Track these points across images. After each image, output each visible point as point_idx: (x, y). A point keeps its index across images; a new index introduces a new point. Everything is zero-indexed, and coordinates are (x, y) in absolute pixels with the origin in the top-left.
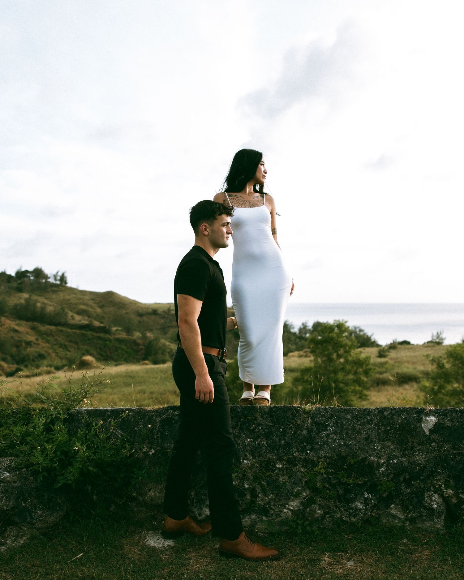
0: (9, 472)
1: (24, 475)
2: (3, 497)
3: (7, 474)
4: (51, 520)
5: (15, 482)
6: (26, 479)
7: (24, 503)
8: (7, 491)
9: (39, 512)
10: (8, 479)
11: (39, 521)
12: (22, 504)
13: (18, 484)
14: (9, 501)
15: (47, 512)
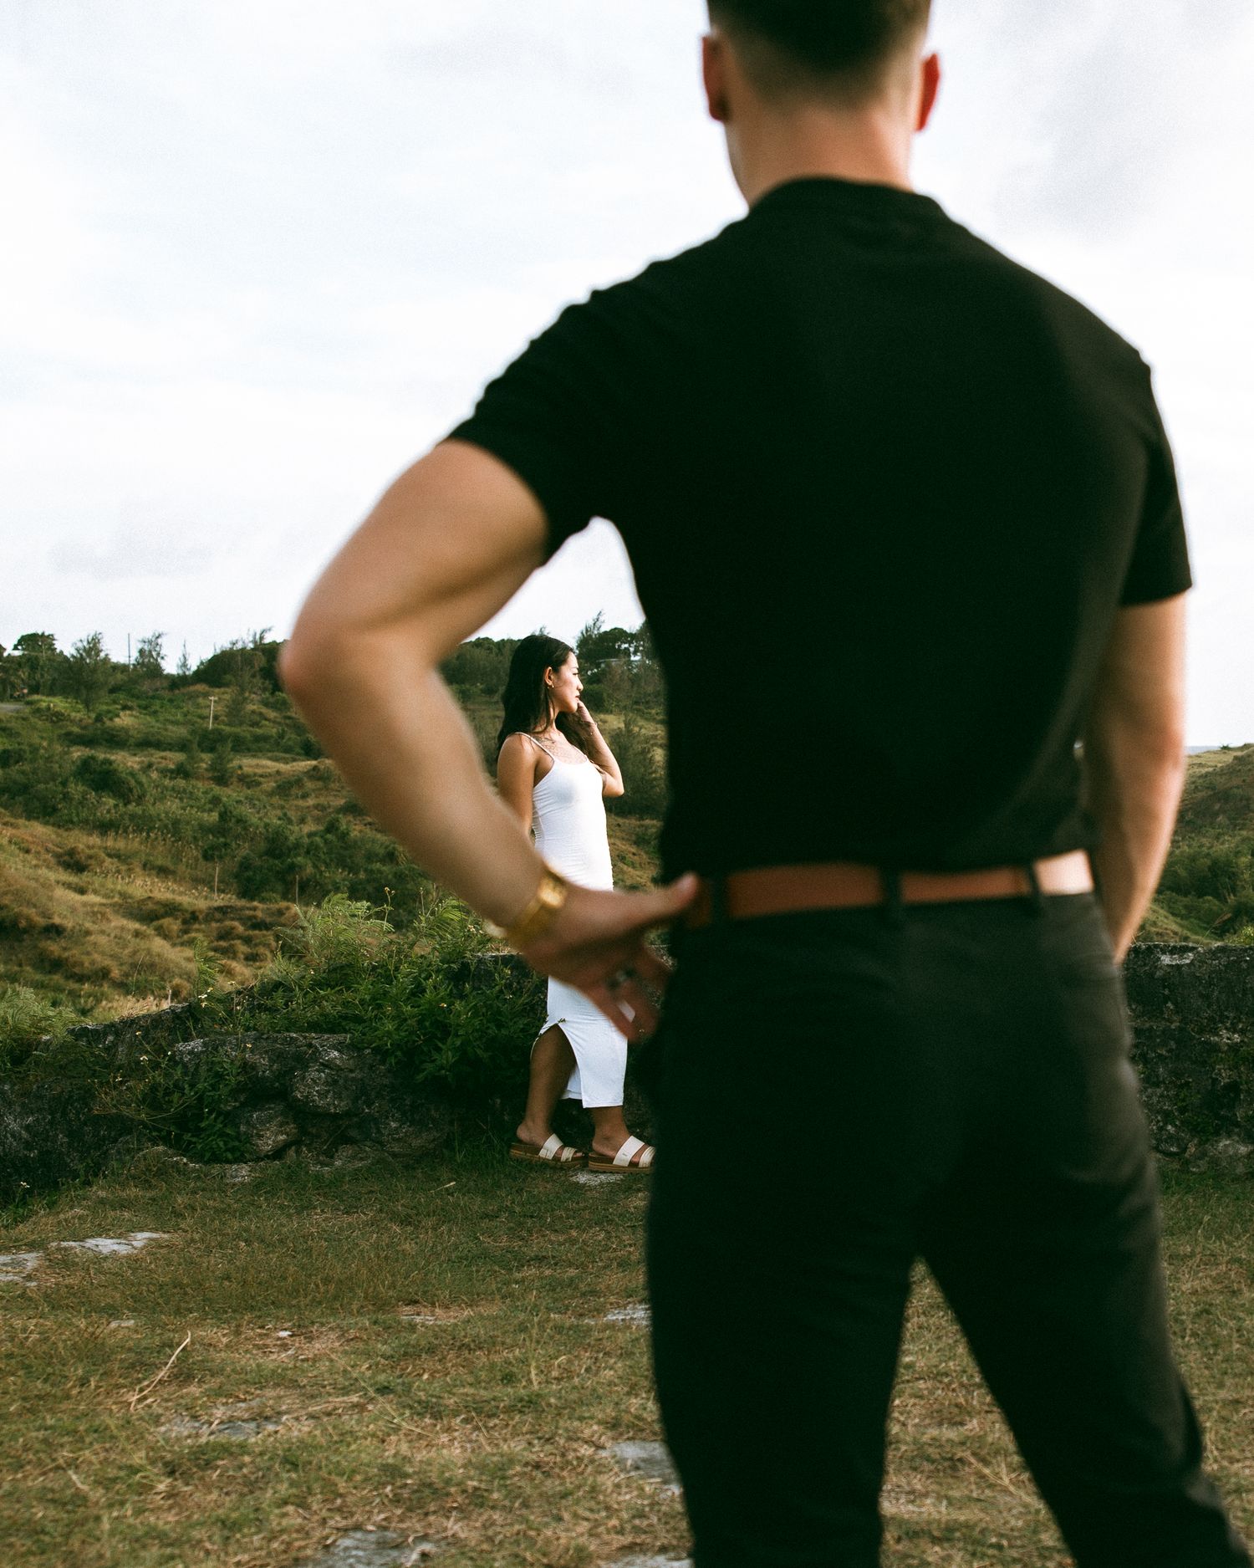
0: (339, 1051)
1: (368, 1061)
2: (328, 1092)
3: (336, 1053)
4: (416, 1143)
5: (351, 1071)
6: (371, 1067)
7: (369, 1107)
8: (335, 1082)
9: (393, 1125)
10: (338, 1062)
11: (393, 1139)
12: (364, 1110)
13: (356, 1074)
14: (341, 1099)
15: (410, 1126)
